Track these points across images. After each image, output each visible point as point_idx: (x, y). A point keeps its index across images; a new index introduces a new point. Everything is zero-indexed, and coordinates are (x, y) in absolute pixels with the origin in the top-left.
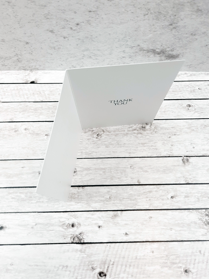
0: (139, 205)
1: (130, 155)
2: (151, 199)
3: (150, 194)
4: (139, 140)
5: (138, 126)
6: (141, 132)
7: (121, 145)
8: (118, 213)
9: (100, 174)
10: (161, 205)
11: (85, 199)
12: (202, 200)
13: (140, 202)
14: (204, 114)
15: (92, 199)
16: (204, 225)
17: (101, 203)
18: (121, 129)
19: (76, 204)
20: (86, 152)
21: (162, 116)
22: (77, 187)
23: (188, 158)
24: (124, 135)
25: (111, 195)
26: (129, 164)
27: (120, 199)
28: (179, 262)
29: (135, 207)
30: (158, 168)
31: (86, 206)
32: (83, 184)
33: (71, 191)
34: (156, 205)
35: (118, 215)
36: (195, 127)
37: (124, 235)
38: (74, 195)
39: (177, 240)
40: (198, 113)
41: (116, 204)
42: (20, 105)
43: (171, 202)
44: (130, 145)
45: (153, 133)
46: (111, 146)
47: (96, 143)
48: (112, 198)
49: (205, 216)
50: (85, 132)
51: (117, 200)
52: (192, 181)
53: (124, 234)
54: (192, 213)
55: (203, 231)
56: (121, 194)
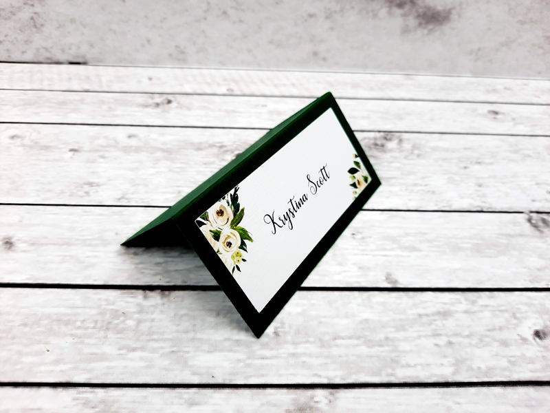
0: (409, 366)
2: (454, 340)
3: (444, 322)
8: (316, 399)
10: (504, 363)
11: (166, 336)
13: (411, 351)
15: (199, 336)
17: (235, 351)
19: (122, 352)
21: (428, 126)
22: (140, 292)
23: (546, 218)
27: (320, 340)
29: (390, 371)
30: (454, 240)
31: (166, 363)
32: (167, 280)
33: (114, 304)
34: (483, 366)
35: (318, 405)
36: (529, 149)
38: (122, 318)
40: (525, 126)
41: (304, 359)
43: (545, 354)
45: (410, 158)
48: (285, 333)
51: (307, 342)
56: (322, 320)
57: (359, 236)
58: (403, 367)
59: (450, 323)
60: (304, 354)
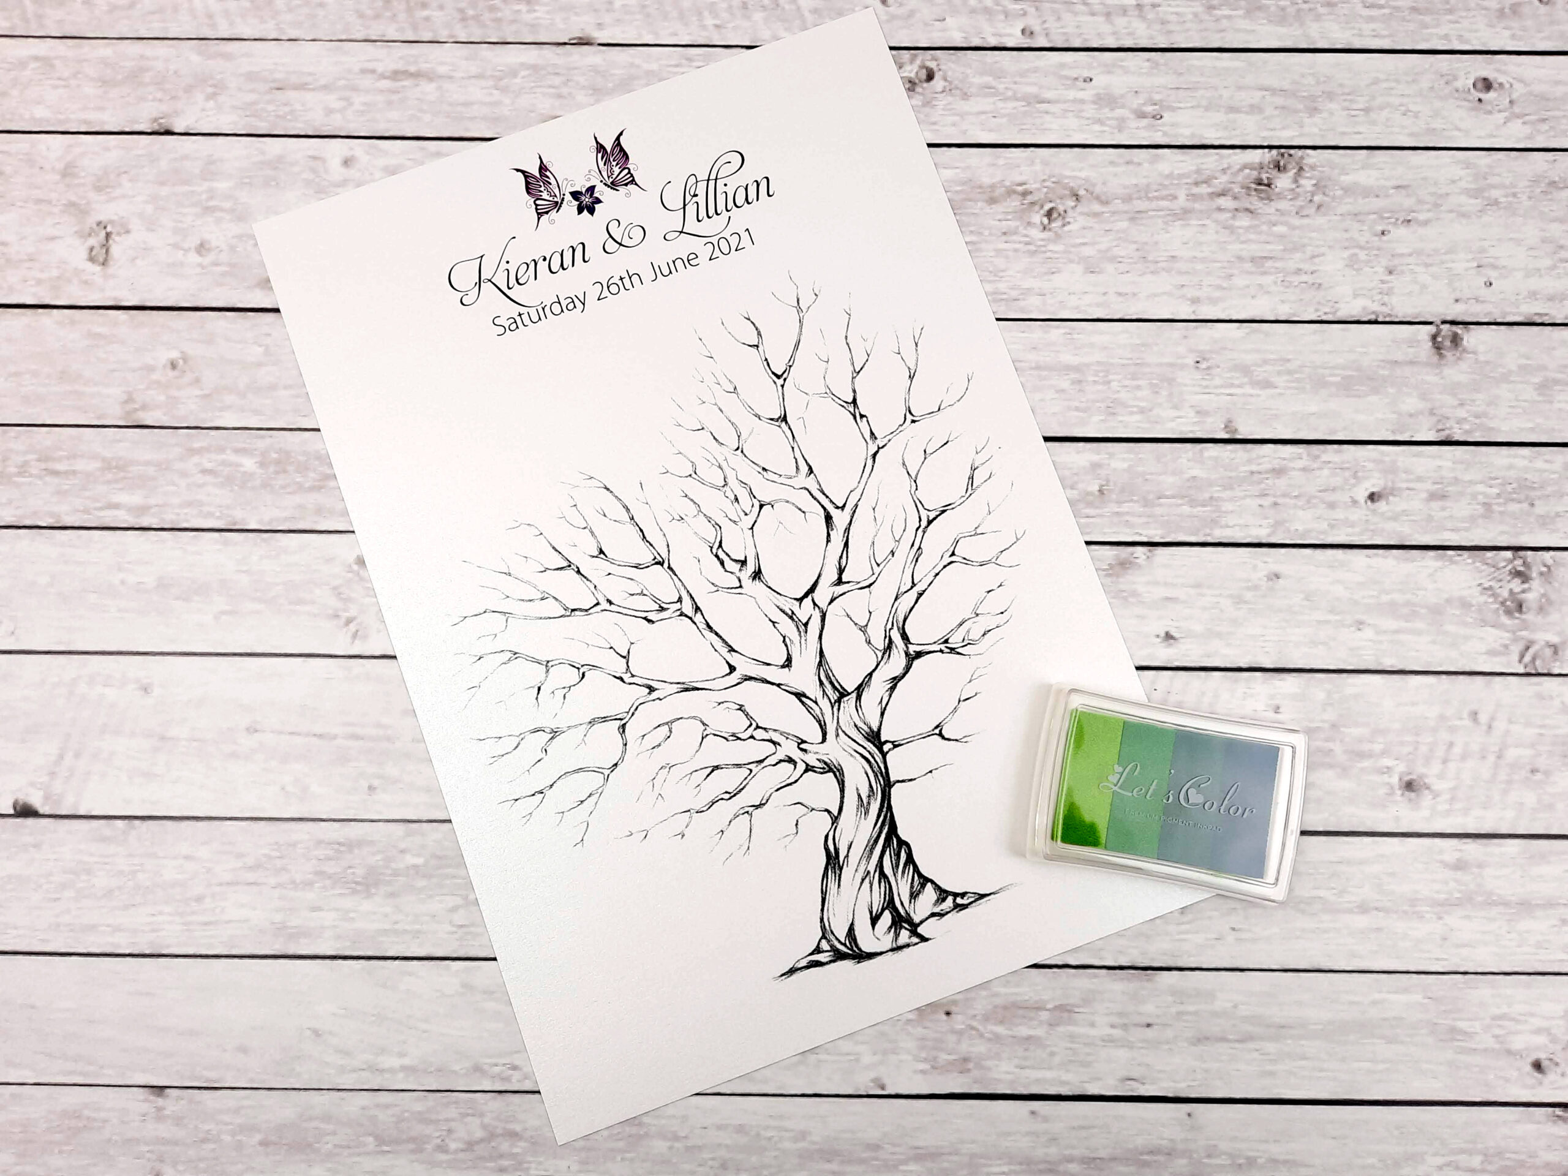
0: (1228, 527)
1: (1194, 312)
2: (1280, 501)
3: (1276, 481)
4: (1243, 242)
5: (1240, 178)
6: (1252, 208)
7: (1157, 262)
8: (1135, 555)
9: (1057, 392)
10: (1324, 526)
12: (1501, 513)
13: (1233, 511)
14: (1551, 127)
16: (1501, 612)
18: (1155, 187)
20: (995, 293)
21: (1356, 130)
23: (1459, 332)
24: (1170, 218)
25: (1108, 481)
26: (1191, 351)
27: (1144, 499)
28: (1384, 753)
29: (1208, 531)
30: (1321, 371)
34: (1300, 528)
35: (1137, 561)
36: (1502, 186)
37: (1159, 640)
39: (1380, 668)
40: (1524, 123)
41: (1127, 518)
42: (684, 62)
43: (1370, 517)
44: (1199, 267)
45: (1304, 213)
46: (1110, 268)
47: (1043, 249)
48: (1109, 491)
49: (1509, 578)
50: (992, 201)
51: (1132, 501)
52: (1467, 432)
53: (1158, 636)
54: (1452, 562)
55: (1493, 637)
56: (1148, 477)
57: (1203, 365)
58: (1221, 527)
59: (1282, 483)
60: (1128, 513)
